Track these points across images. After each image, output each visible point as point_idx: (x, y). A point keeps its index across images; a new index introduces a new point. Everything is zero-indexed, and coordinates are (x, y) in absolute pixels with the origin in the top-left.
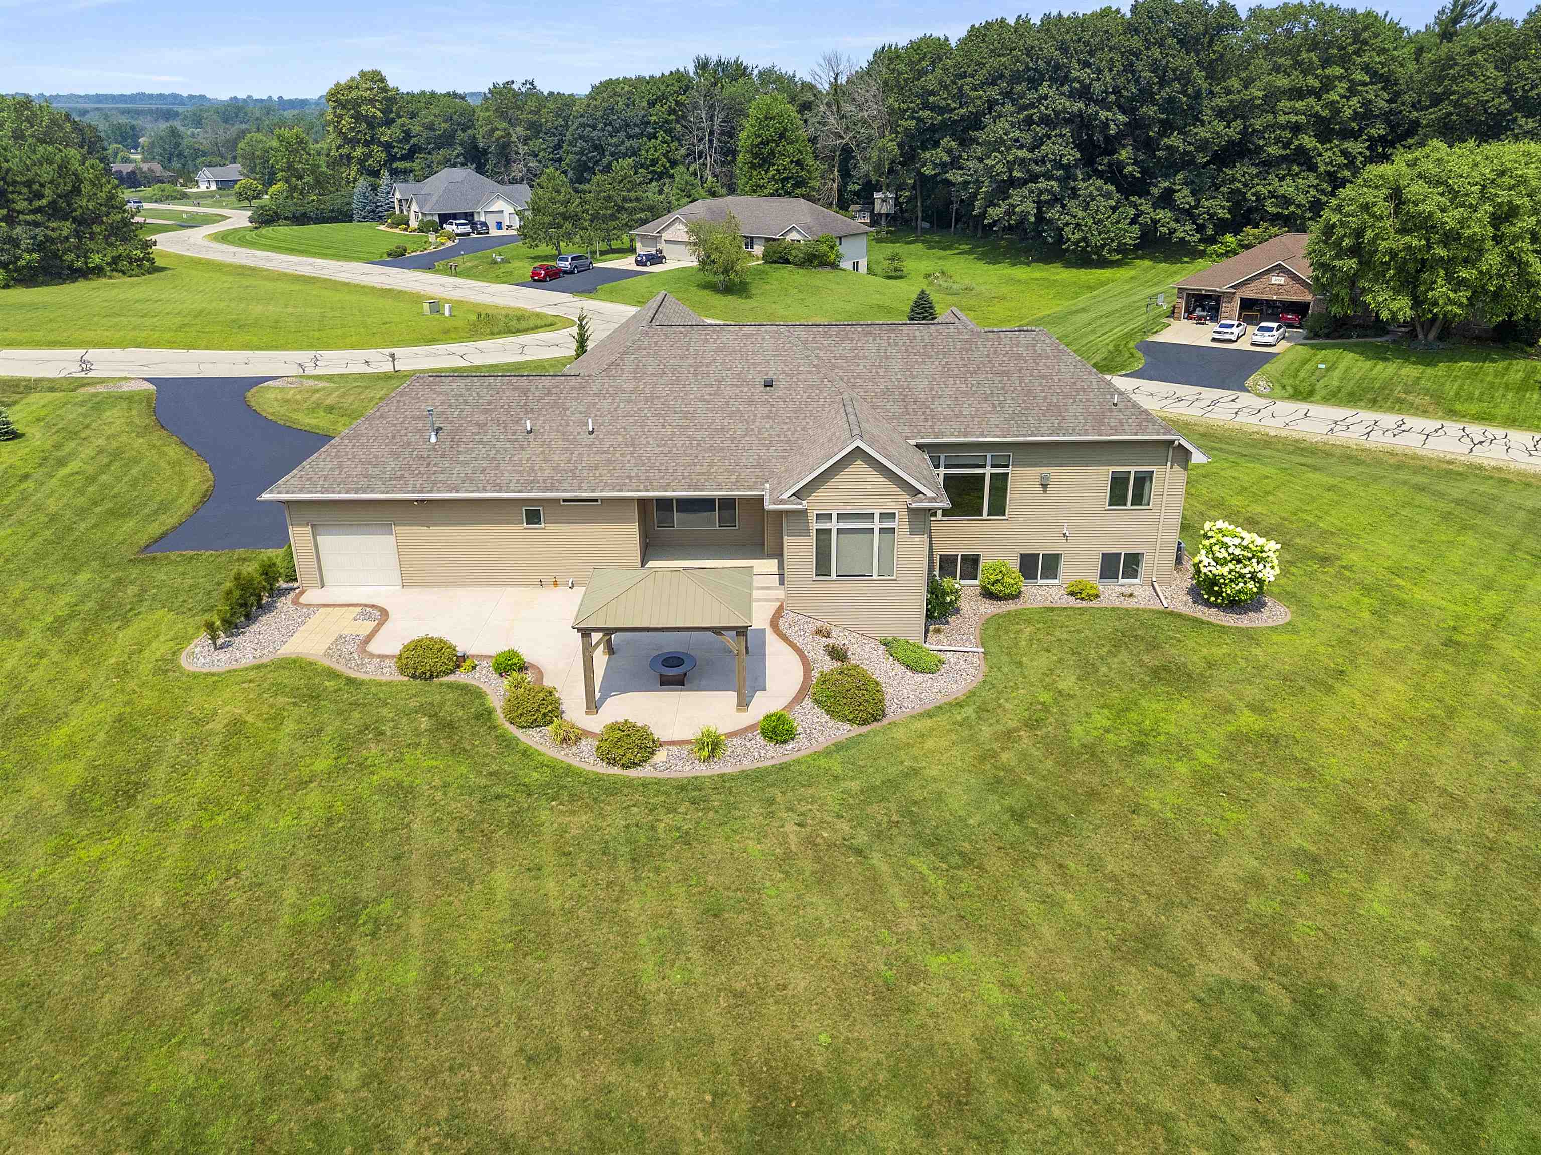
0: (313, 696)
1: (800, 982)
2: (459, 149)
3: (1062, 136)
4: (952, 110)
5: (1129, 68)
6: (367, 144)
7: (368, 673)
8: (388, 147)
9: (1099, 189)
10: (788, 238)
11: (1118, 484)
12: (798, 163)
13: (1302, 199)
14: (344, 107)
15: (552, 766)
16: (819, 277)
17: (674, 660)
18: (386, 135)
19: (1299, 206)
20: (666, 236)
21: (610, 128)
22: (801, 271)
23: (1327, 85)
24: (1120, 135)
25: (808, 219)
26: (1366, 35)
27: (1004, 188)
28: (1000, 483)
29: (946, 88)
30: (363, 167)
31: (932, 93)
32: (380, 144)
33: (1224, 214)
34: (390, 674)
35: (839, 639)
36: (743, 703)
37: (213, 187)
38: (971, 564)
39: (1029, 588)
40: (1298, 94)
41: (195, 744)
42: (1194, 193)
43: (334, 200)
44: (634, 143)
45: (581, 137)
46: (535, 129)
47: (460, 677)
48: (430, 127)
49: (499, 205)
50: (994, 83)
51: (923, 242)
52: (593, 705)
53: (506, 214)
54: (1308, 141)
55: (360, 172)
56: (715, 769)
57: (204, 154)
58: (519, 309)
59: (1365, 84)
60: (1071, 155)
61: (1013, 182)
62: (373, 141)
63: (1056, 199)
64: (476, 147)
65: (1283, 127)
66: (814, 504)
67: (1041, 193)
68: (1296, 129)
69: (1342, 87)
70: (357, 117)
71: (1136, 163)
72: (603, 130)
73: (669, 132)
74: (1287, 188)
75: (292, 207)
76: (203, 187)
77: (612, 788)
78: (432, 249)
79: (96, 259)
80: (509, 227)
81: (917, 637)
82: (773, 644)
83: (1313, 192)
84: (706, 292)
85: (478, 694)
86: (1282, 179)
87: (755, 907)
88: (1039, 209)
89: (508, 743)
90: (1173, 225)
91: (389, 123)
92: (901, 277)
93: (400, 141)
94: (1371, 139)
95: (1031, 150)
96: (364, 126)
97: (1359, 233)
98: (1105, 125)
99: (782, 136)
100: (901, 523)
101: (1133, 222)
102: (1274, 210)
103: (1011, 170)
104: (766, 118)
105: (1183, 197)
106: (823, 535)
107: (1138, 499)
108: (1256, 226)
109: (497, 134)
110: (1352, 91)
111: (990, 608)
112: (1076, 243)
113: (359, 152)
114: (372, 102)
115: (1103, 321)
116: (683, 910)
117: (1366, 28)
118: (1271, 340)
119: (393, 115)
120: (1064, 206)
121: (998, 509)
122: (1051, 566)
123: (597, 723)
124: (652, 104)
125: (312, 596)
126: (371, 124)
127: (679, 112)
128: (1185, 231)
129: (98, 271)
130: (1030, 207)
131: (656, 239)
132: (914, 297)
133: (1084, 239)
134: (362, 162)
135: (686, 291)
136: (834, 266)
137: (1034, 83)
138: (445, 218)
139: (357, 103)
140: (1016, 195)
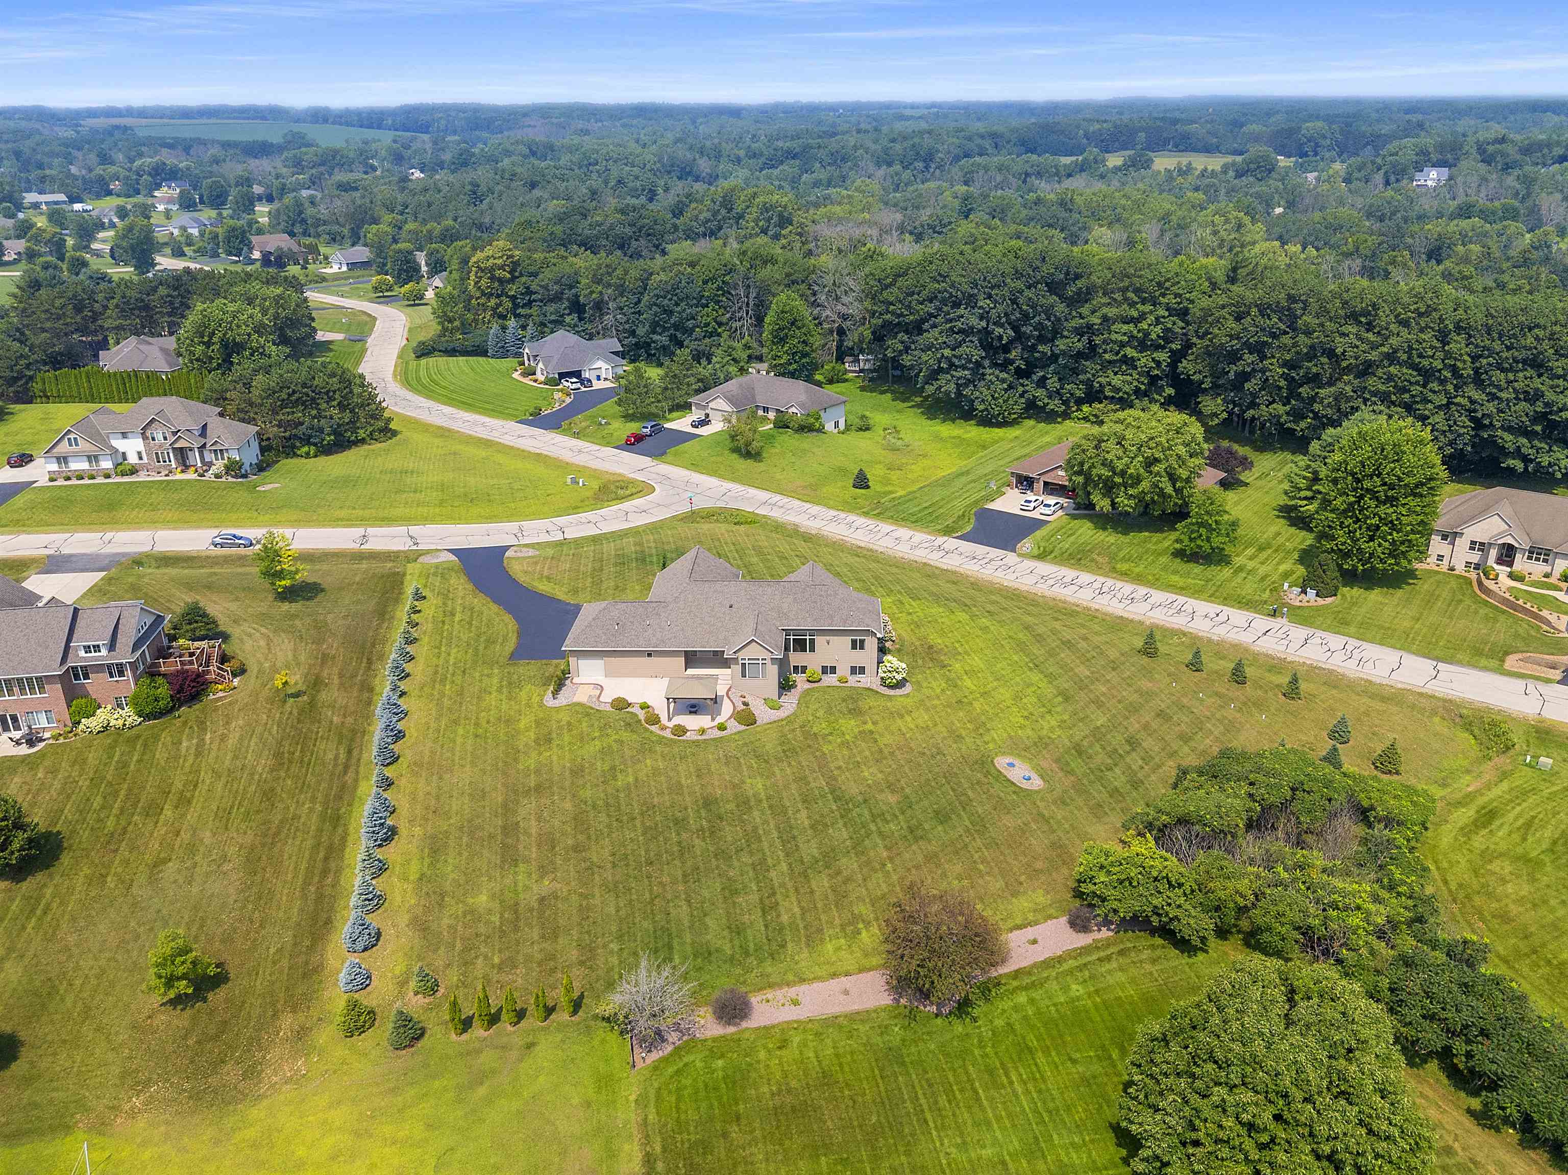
0: (588, 715)
1: (717, 783)
2: (566, 304)
3: (972, 342)
4: (904, 316)
5: (1014, 302)
6: (498, 296)
7: (602, 708)
8: (513, 298)
9: (997, 377)
10: (790, 411)
11: (854, 642)
12: (804, 342)
13: (1127, 388)
14: (483, 271)
15: (659, 735)
16: (807, 441)
17: (693, 706)
18: (513, 289)
19: (1125, 393)
20: (711, 405)
21: (675, 298)
22: (797, 436)
23: (1142, 317)
24: (1011, 342)
25: (803, 398)
26: (1167, 284)
27: (934, 375)
28: (812, 642)
29: (900, 301)
30: (495, 313)
31: (892, 304)
32: (508, 296)
33: (1079, 393)
34: (608, 708)
35: (748, 699)
36: (713, 719)
37: (345, 268)
38: (804, 669)
39: (824, 677)
40: (1127, 321)
41: (560, 728)
42: (1060, 380)
43: (473, 339)
44: (694, 310)
45: (655, 304)
46: (621, 290)
47: (629, 709)
48: (545, 287)
49: (599, 364)
50: (931, 301)
51: (893, 392)
52: (670, 719)
53: (603, 370)
54: (1130, 352)
55: (493, 316)
56: (703, 737)
57: (325, 223)
58: (620, 475)
59: (1164, 317)
60: (977, 354)
61: (940, 370)
62: (504, 294)
63: (969, 382)
64: (578, 302)
65: (1115, 342)
66: (741, 655)
67: (959, 379)
68: (1122, 345)
69: (1151, 318)
70: (492, 278)
71: (1022, 358)
72: (670, 300)
73: (717, 302)
74: (1117, 380)
75: (444, 343)
76: (335, 269)
77: (675, 742)
78: (557, 407)
79: (362, 434)
80: (606, 379)
81: (776, 697)
82: (726, 701)
83: (1135, 383)
84: (735, 456)
85: (636, 715)
86: (1116, 374)
87: (709, 770)
88: (958, 389)
89: (647, 730)
90: (1046, 401)
91: (513, 280)
92: (867, 429)
93: (522, 294)
94: (1171, 351)
95: (953, 349)
96: (496, 284)
97: (1082, 464)
98: (1000, 338)
99: (793, 324)
100: (768, 662)
101: (1022, 396)
102: (1111, 394)
103: (940, 362)
104: (782, 312)
105: (1053, 383)
106: (744, 665)
107: (862, 648)
108: (1100, 402)
109: (594, 296)
110: (1158, 321)
111: (808, 686)
112: (982, 411)
113: (493, 302)
114: (502, 267)
115: (973, 485)
116: (691, 770)
117: (1168, 280)
118: (1049, 513)
119: (517, 274)
120: (975, 386)
121: (812, 649)
122: (833, 670)
123: (671, 724)
124: (705, 282)
125: (576, 680)
126: (501, 281)
127: (725, 290)
128: (1055, 405)
129: (363, 441)
130: (952, 387)
131: (705, 407)
132: (856, 472)
133: (986, 409)
134: (494, 309)
135: (722, 455)
136: (820, 430)
137: (956, 305)
138: (562, 376)
139: (492, 270)
140: (943, 378)
